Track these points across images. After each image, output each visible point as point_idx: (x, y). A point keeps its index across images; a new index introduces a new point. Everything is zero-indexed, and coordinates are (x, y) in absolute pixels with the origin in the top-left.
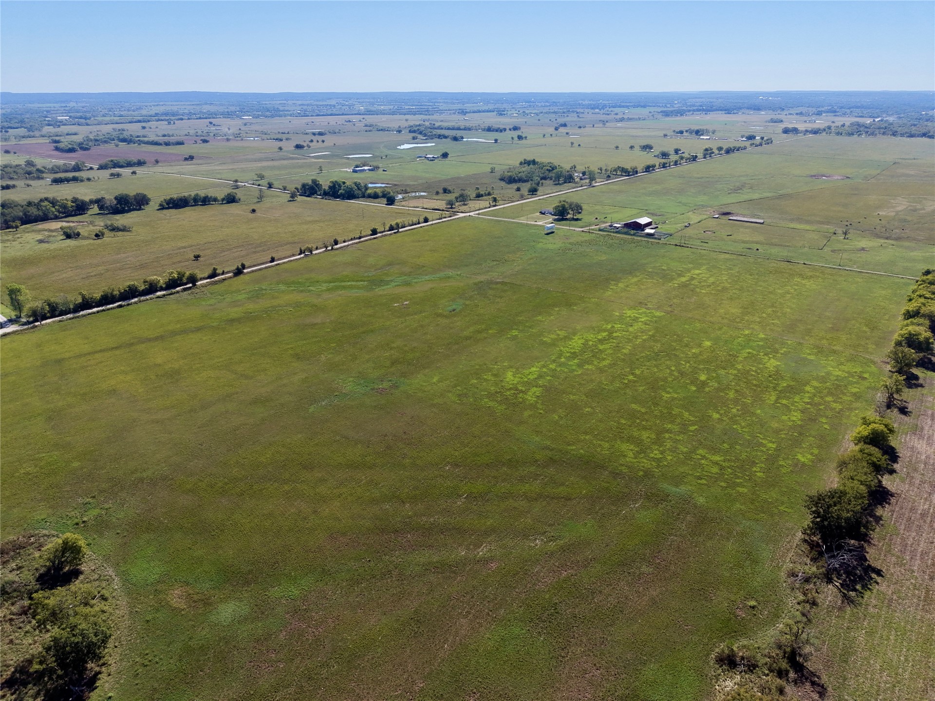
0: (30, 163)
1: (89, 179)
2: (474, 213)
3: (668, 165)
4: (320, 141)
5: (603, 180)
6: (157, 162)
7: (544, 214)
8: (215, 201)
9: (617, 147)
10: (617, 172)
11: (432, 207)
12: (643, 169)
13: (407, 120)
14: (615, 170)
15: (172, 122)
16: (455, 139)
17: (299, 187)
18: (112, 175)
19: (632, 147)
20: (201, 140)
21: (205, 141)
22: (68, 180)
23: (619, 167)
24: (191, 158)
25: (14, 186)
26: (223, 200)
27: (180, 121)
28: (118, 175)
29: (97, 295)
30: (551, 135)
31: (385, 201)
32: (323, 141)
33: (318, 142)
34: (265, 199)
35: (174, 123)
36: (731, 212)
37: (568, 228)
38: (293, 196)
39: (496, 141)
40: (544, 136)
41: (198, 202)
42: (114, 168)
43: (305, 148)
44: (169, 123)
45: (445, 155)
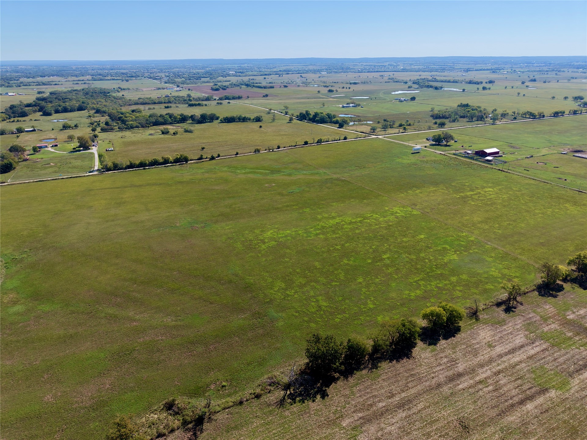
0: (189, 96)
1: (206, 105)
2: (382, 136)
3: (580, 112)
4: (348, 87)
5: (507, 120)
6: (248, 97)
7: (428, 140)
8: (249, 120)
9: (553, 98)
10: (526, 116)
11: (362, 131)
12: (551, 114)
13: (420, 75)
14: (525, 114)
15: (281, 75)
16: (436, 88)
17: (299, 114)
18: (218, 103)
19: (566, 98)
20: (284, 86)
21: (285, 86)
22: (195, 105)
23: (528, 112)
24: (267, 96)
25: (171, 107)
26: (253, 119)
27: (287, 75)
28: (221, 104)
29: (137, 162)
30: (512, 87)
31: (337, 125)
32: (349, 88)
33: (347, 88)
34: (276, 120)
35: (282, 76)
36: (583, 150)
37: (433, 151)
38: (291, 120)
39: (464, 90)
40: (506, 87)
41: (241, 120)
42: (226, 100)
43: (334, 92)
44: (280, 76)
45: (413, 99)
